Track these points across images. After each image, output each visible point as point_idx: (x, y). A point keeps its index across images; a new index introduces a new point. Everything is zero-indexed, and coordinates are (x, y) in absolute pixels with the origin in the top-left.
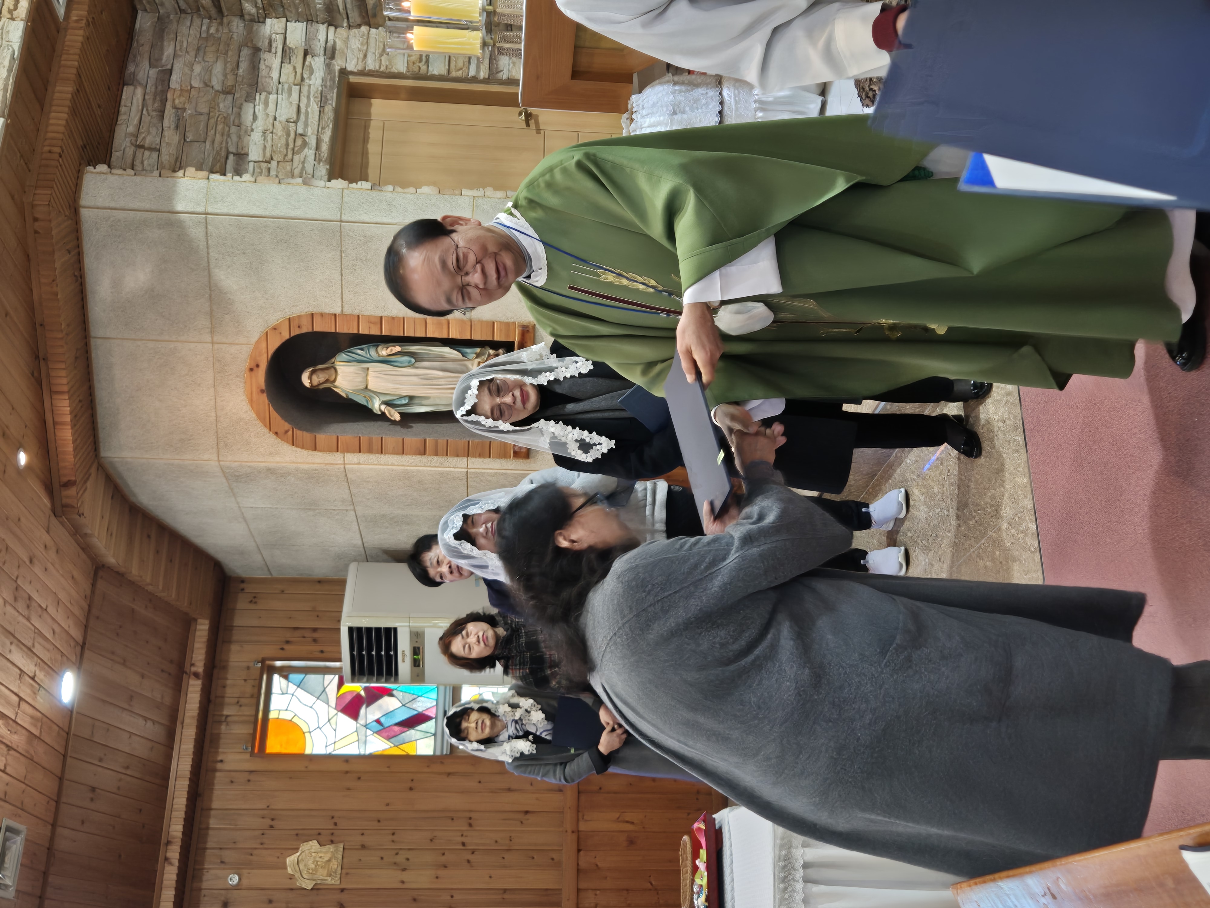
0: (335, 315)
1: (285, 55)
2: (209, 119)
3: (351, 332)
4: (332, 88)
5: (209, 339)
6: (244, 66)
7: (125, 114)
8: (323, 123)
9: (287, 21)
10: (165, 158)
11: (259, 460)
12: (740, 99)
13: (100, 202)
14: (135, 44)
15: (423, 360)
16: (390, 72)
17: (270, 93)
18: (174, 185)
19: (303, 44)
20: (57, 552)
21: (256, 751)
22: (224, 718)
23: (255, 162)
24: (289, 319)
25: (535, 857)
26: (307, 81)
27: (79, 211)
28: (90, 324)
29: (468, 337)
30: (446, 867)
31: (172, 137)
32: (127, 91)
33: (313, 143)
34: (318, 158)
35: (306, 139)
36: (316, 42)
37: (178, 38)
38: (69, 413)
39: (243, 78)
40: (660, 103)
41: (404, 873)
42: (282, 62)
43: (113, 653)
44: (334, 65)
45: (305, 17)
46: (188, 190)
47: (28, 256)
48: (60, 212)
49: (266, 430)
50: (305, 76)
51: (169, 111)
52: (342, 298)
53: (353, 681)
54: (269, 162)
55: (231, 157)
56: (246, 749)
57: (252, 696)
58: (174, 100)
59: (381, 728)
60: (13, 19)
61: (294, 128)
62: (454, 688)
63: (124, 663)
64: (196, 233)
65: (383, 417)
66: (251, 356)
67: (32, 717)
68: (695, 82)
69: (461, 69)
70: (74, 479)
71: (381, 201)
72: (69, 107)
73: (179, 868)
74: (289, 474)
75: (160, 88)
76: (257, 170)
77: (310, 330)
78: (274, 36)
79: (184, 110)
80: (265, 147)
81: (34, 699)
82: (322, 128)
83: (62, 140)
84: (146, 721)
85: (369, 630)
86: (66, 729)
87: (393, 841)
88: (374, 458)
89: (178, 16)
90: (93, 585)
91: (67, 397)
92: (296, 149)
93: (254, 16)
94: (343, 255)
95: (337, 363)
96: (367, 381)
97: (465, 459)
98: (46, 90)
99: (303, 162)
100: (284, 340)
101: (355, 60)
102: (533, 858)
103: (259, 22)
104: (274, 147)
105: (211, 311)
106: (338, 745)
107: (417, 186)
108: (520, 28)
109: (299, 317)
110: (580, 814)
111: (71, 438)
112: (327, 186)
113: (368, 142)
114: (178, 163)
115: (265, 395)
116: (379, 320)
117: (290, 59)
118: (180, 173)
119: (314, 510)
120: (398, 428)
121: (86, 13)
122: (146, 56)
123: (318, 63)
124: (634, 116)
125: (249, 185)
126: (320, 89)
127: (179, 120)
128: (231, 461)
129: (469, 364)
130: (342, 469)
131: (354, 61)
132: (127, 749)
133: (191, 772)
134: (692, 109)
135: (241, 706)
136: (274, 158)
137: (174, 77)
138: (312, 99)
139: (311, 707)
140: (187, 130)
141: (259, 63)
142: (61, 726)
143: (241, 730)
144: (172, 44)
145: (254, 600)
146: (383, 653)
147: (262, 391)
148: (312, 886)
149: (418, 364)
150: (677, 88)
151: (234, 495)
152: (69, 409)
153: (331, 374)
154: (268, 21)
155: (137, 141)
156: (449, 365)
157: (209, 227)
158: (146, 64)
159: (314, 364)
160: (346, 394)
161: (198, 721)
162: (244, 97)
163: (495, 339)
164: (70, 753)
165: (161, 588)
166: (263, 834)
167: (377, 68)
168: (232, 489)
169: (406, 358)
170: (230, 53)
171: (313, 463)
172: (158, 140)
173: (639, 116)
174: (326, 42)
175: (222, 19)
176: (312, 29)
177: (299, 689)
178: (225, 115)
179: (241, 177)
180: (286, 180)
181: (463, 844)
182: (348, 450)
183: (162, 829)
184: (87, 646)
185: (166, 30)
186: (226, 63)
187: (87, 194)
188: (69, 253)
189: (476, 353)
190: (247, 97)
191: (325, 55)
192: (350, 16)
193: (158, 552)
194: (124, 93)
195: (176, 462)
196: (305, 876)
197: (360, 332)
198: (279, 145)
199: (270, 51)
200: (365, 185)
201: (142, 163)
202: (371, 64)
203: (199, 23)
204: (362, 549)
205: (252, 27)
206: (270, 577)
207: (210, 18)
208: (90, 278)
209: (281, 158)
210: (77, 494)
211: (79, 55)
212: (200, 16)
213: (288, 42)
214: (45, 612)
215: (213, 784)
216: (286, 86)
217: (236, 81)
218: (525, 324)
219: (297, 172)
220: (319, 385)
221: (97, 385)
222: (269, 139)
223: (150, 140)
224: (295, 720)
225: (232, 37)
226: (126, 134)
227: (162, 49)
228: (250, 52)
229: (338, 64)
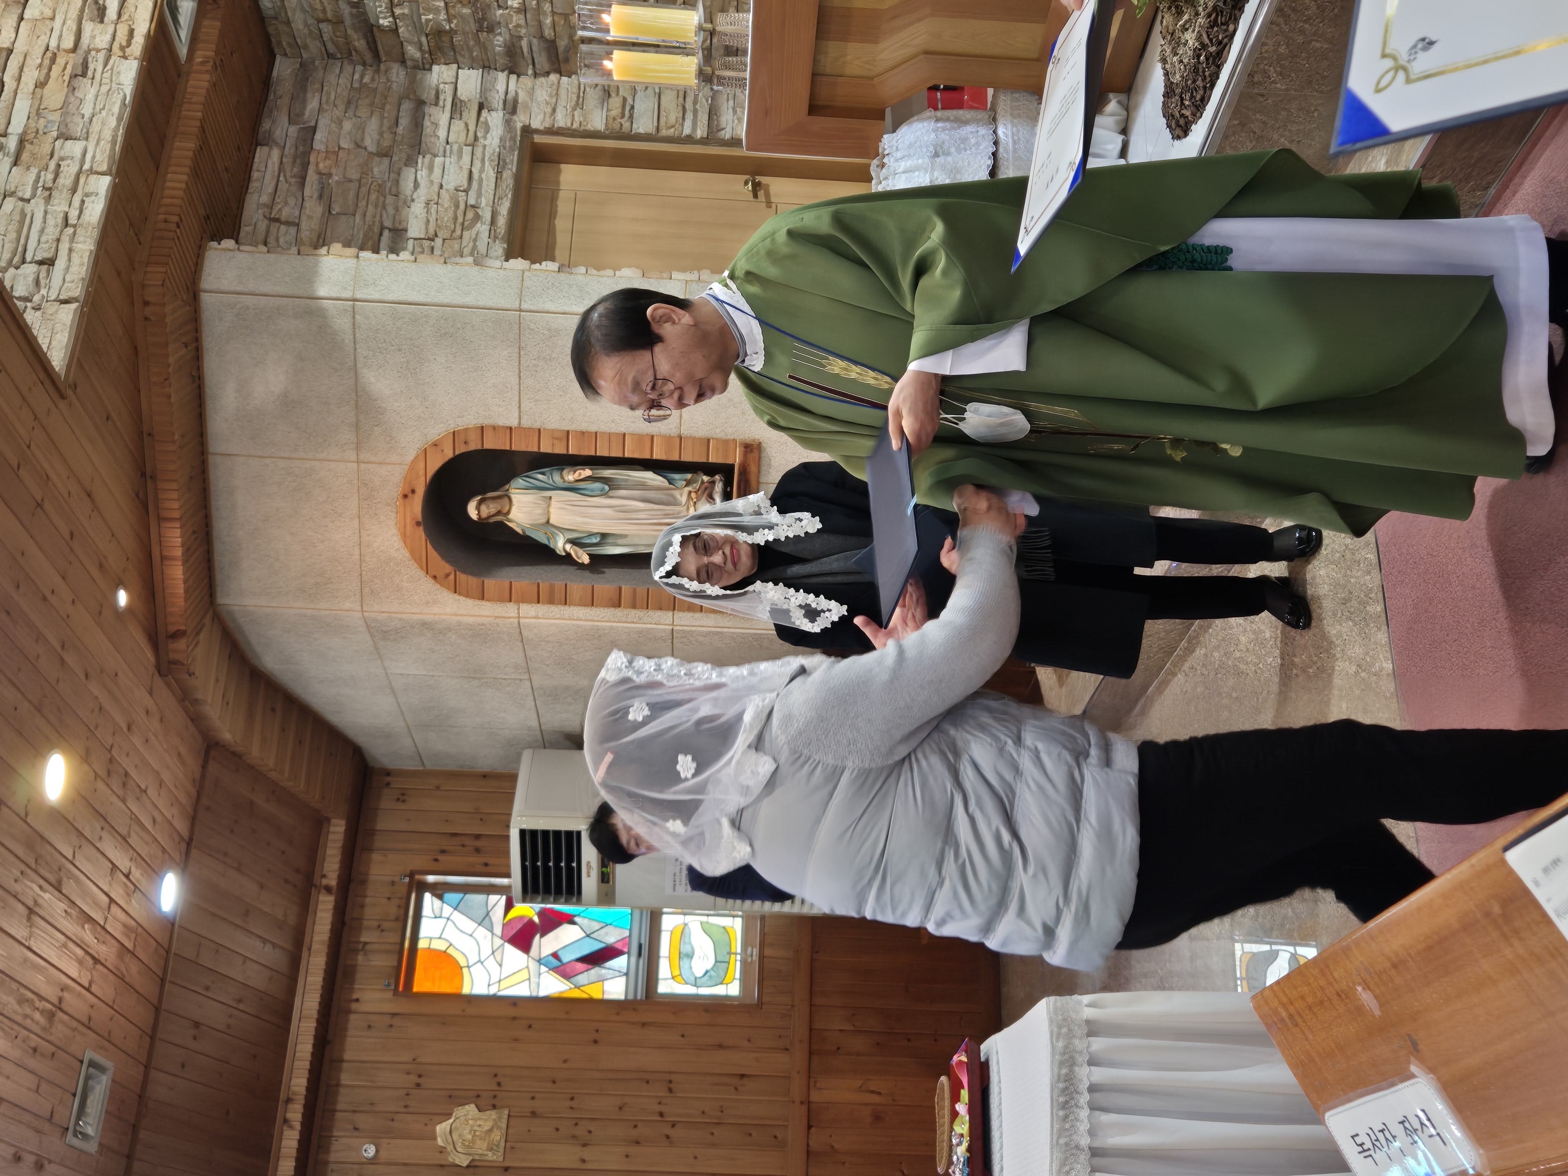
0: (511, 428)
1: (456, 110)
2: (360, 187)
3: (529, 449)
4: (512, 150)
5: (353, 457)
6: (404, 122)
7: (257, 180)
8: (500, 191)
9: (459, 68)
10: (305, 234)
11: (413, 611)
12: (1019, 139)
13: (225, 285)
14: (271, 96)
15: (619, 488)
16: (585, 130)
17: (435, 156)
18: (316, 265)
19: (478, 96)
20: (161, 720)
21: (401, 989)
22: (361, 946)
23: (415, 239)
24: (454, 432)
25: (754, 1134)
26: (482, 140)
27: (199, 296)
28: (209, 437)
29: (675, 457)
30: (638, 1143)
31: (314, 209)
32: (261, 153)
33: (487, 215)
34: (493, 235)
35: (479, 211)
36: (493, 93)
37: (325, 89)
38: (179, 545)
39: (403, 137)
40: (918, 144)
41: (585, 1148)
42: (451, 118)
43: (226, 854)
44: (515, 121)
45: (481, 63)
46: (333, 271)
47: (136, 348)
48: (176, 295)
49: (422, 573)
50: (479, 135)
51: (312, 177)
52: (520, 407)
53: (524, 900)
54: (432, 240)
55: (386, 233)
56: (389, 985)
57: (397, 919)
58: (317, 164)
59: (559, 964)
60: (125, 57)
61: (465, 198)
62: (652, 913)
63: (239, 869)
64: (342, 323)
65: (567, 559)
66: (405, 478)
67: (125, 925)
68: (963, 118)
69: (673, 126)
70: (184, 628)
71: (570, 286)
72: (190, 167)
73: (301, 1133)
74: (450, 630)
75: (301, 149)
76: (418, 249)
77: (479, 447)
78: (442, 86)
79: (330, 175)
80: (428, 221)
81: (127, 903)
82: (499, 198)
83: (181, 207)
84: (264, 943)
85: (545, 833)
86: (166, 945)
87: (572, 1108)
88: (555, 610)
89: (325, 62)
90: (204, 767)
91: (178, 525)
92: (466, 223)
93: (418, 61)
94: (522, 353)
95: (513, 491)
96: (548, 513)
97: (671, 613)
98: (163, 146)
99: (475, 240)
100: (446, 459)
101: (542, 116)
102: (750, 1135)
103: (424, 69)
104: (439, 222)
105: (358, 421)
106: (503, 984)
107: (616, 268)
108: (745, 52)
109: (466, 430)
110: (812, 1080)
111: (182, 577)
112: (504, 266)
113: (555, 218)
114: (321, 241)
115: (421, 528)
116: (565, 434)
117: (461, 115)
118: (324, 250)
119: (479, 679)
120: (587, 574)
121: (213, 54)
122: (285, 110)
123: (495, 119)
124: (885, 160)
125: (408, 264)
126: (498, 150)
127: (323, 188)
128: (378, 612)
129: (677, 493)
130: (516, 625)
131: (540, 117)
132: (240, 978)
133: (319, 1012)
134: (959, 151)
135: (383, 931)
136: (439, 234)
137: (318, 136)
138: (487, 163)
139: (471, 935)
140: (333, 199)
141: (424, 117)
142: (159, 940)
143: (382, 962)
144: (317, 95)
145: (402, 798)
146: (563, 864)
147: (418, 524)
148: (468, 1162)
149: (612, 493)
150: (940, 125)
151: (381, 658)
152: (180, 540)
153: (503, 504)
154: (435, 68)
155: (271, 213)
156: (652, 494)
157: (357, 316)
158: (284, 119)
159: (483, 492)
160: (523, 530)
161: (329, 946)
162: (404, 159)
163: (710, 461)
164: (169, 978)
165: (286, 775)
166: (407, 1094)
167: (569, 125)
168: (377, 649)
169: (598, 485)
170: (388, 107)
171: (480, 616)
172: (297, 213)
173: (892, 160)
174: (507, 93)
175: (379, 66)
176: (489, 78)
177: (456, 912)
178: (380, 182)
179: (398, 255)
180: (454, 260)
181: (661, 1114)
182: (524, 599)
183: (281, 1082)
184: (194, 843)
185: (310, 79)
186: (382, 118)
187: (209, 275)
188: (186, 347)
189: (686, 480)
190: (407, 160)
191: (504, 109)
192: (536, 61)
193: (284, 730)
194: (257, 155)
195: (309, 612)
196: (459, 1150)
197: (541, 451)
198: (446, 219)
199: (436, 104)
200: (550, 266)
201: (277, 240)
202: (562, 120)
203: (351, 71)
204: (538, 733)
205: (415, 77)
206: (421, 768)
207: (364, 64)
209: (447, 235)
210: (188, 647)
211: (204, 104)
212: (351, 62)
213: (459, 93)
214: (144, 795)
215: (345, 1029)
216: (455, 147)
217: (394, 141)
218: (748, 441)
219: (466, 251)
220: (489, 517)
221: (215, 513)
222: (433, 211)
223: (286, 213)
224: (451, 951)
225: (390, 88)
226: (258, 204)
227: (304, 102)
228: (412, 106)
229: (520, 120)
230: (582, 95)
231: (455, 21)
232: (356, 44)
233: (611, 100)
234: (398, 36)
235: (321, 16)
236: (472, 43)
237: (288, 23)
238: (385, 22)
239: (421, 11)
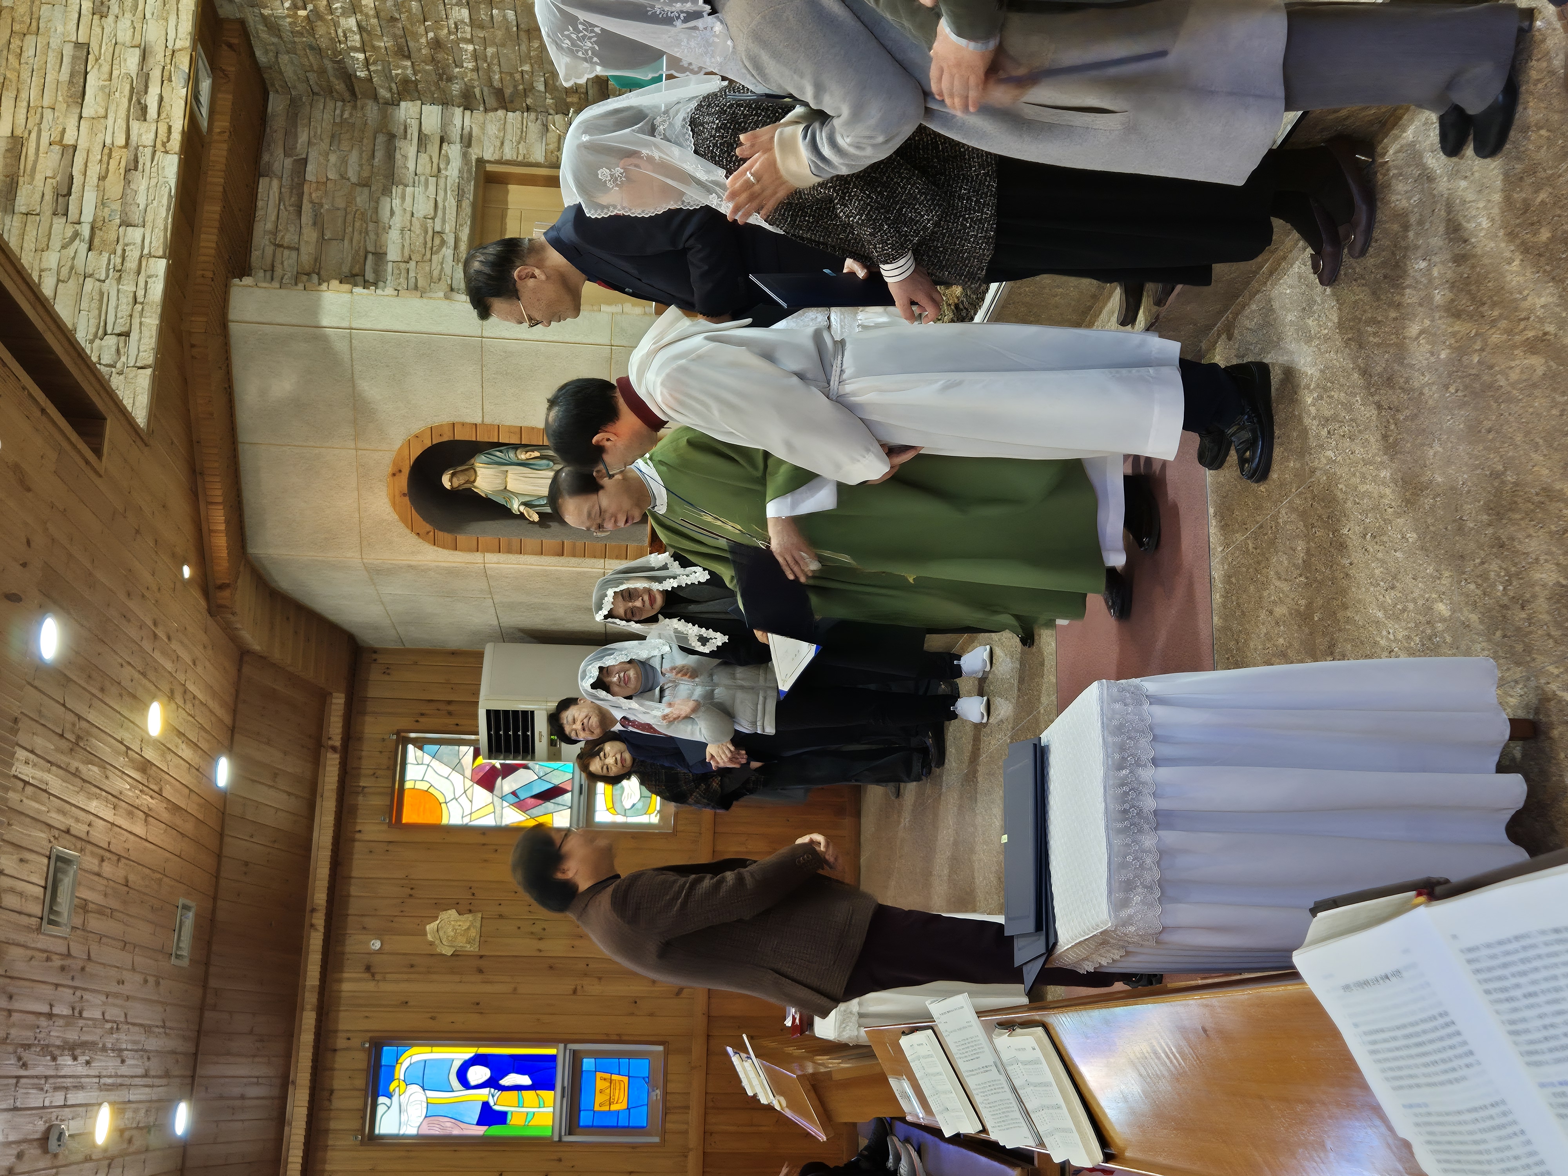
0: (476, 424)
1: (421, 144)
2: (346, 215)
3: (491, 439)
4: (469, 180)
5: (353, 446)
6: (379, 155)
7: (263, 210)
8: (460, 221)
9: (422, 104)
10: (304, 256)
11: (402, 558)
13: (248, 317)
14: (268, 130)
16: (527, 161)
17: (406, 186)
18: (319, 299)
19: (439, 130)
20: (212, 648)
21: (393, 821)
22: (360, 789)
23: (394, 263)
24: (432, 428)
26: (443, 172)
27: (228, 326)
31: (310, 235)
32: (263, 182)
33: (451, 241)
34: (456, 259)
35: (444, 236)
36: (451, 127)
37: (312, 124)
39: (379, 169)
41: (541, 943)
42: (418, 152)
43: (259, 734)
44: (471, 154)
45: (441, 101)
46: (332, 304)
47: (186, 381)
49: (408, 531)
50: (442, 166)
51: (306, 207)
52: (483, 409)
53: (489, 755)
54: (407, 261)
55: (370, 256)
56: (384, 820)
57: (388, 768)
58: (310, 194)
59: (517, 800)
60: (167, 152)
61: (432, 225)
63: (268, 743)
64: (341, 346)
65: (521, 517)
66: (394, 461)
67: (198, 805)
70: (226, 581)
73: (324, 934)
74: (430, 570)
75: (296, 179)
76: (396, 272)
77: (451, 438)
78: (409, 121)
79: (322, 206)
80: (403, 246)
81: (198, 787)
82: (460, 226)
83: (213, 262)
84: (290, 797)
85: (506, 712)
86: (222, 811)
87: (530, 911)
88: (513, 558)
89: (311, 98)
90: (239, 671)
91: (221, 507)
92: (434, 249)
93: (388, 100)
94: (484, 369)
95: (477, 465)
96: (506, 482)
97: (602, 561)
99: (442, 263)
100: (426, 448)
101: (492, 148)
103: (393, 104)
104: (412, 247)
105: (355, 420)
106: (474, 816)
109: (441, 426)
114: (317, 264)
115: (407, 498)
116: (518, 430)
117: (426, 148)
118: (324, 286)
119: (452, 597)
120: (537, 528)
121: (228, 123)
122: (281, 143)
123: (454, 151)
125: (392, 299)
126: (457, 181)
127: (316, 215)
128: (373, 559)
130: (482, 567)
131: (491, 150)
132: (274, 826)
133: (332, 842)
135: (377, 777)
136: (413, 257)
137: (310, 168)
138: (449, 193)
139: (447, 778)
140: (325, 226)
141: (395, 150)
142: (217, 807)
143: (378, 801)
144: (306, 129)
145: (387, 671)
146: (520, 733)
147: (404, 495)
148: (452, 952)
151: (374, 584)
152: (222, 516)
153: (470, 475)
154: (403, 104)
155: (275, 239)
157: (353, 341)
158: (280, 152)
159: (453, 466)
160: (486, 494)
161: (337, 792)
162: (381, 189)
164: (225, 832)
165: (300, 667)
166: (403, 903)
167: (515, 156)
168: (372, 580)
169: (545, 462)
170: (365, 141)
171: (454, 562)
172: (297, 238)
174: (463, 129)
175: (356, 103)
176: (448, 113)
177: (434, 760)
178: (362, 210)
179: (383, 290)
180: (427, 293)
182: (488, 549)
183: (307, 897)
184: (236, 729)
185: (299, 114)
186: (361, 150)
187: (235, 309)
190: (383, 189)
191: (461, 143)
192: (486, 101)
193: (296, 633)
194: (260, 186)
195: (320, 558)
196: (445, 943)
198: (417, 244)
201: (282, 263)
202: (509, 152)
203: (333, 107)
204: (498, 628)
205: (387, 111)
206: (402, 648)
207: (343, 101)
208: (238, 388)
209: (419, 258)
210: (230, 595)
211: (224, 170)
212: (333, 98)
213: (423, 128)
215: (352, 854)
216: (423, 178)
217: (372, 172)
220: (459, 486)
221: (243, 486)
222: (407, 236)
223: (289, 238)
224: (431, 790)
225: (366, 124)
226: (265, 231)
227: (296, 136)
228: (385, 139)
229: (475, 153)
230: (524, 129)
231: (420, 75)
232: (337, 87)
233: (548, 134)
234: (372, 82)
235: (308, 69)
236: (433, 88)
237: (281, 73)
238: (361, 74)
239: (392, 67)
